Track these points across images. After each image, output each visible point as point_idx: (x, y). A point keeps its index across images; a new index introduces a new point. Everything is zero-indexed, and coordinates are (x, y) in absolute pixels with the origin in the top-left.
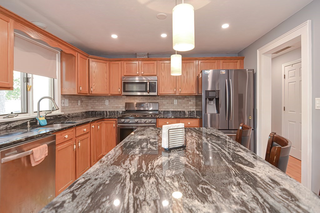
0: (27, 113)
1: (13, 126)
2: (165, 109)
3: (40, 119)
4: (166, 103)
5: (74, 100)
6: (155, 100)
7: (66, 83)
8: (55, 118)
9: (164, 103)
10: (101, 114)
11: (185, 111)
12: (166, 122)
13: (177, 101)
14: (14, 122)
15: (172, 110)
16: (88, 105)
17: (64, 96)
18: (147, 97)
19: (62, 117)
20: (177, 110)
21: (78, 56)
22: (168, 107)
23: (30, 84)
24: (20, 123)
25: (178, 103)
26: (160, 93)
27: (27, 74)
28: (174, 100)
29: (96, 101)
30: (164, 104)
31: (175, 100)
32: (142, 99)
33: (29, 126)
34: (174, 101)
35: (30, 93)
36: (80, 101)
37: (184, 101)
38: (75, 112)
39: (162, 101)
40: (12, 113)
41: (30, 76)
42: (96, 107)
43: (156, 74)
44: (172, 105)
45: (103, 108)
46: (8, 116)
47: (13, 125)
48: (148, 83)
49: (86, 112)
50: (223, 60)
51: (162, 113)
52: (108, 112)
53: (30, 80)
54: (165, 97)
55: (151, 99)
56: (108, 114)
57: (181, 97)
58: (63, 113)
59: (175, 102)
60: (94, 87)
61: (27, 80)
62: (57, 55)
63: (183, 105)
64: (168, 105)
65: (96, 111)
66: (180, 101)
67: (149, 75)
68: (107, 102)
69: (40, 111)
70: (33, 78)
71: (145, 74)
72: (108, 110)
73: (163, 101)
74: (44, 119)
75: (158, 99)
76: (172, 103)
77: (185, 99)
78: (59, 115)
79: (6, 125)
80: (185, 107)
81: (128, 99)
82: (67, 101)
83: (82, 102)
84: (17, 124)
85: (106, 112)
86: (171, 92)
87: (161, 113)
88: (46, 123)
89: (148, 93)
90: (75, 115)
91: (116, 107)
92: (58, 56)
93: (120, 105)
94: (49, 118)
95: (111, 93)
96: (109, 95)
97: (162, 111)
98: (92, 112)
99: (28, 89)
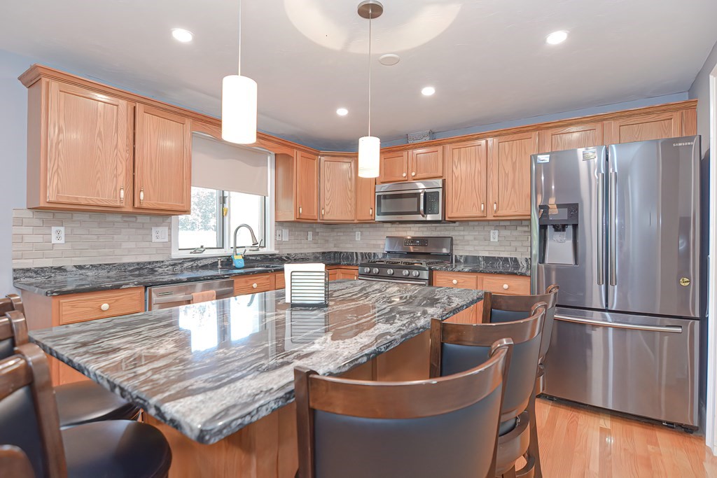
0: (223, 248)
1: (200, 265)
2: (470, 251)
3: (236, 258)
4: (472, 238)
5: (301, 231)
6: (447, 230)
7: (282, 203)
8: (264, 259)
9: (467, 238)
10: (348, 258)
11: (518, 257)
12: (451, 278)
13: (499, 233)
14: (202, 259)
15: (486, 254)
16: (328, 241)
17: (280, 224)
18: (430, 225)
19: (276, 258)
20: (496, 255)
21: (297, 155)
22: (476, 248)
23: (226, 206)
24: (209, 262)
25: (500, 239)
26: (450, 216)
27: (223, 192)
28: (489, 232)
29: (342, 234)
30: (468, 241)
31: (492, 231)
32: (421, 229)
33: (219, 266)
34: (492, 234)
35: (226, 219)
36: (311, 233)
37: (515, 233)
38: (302, 252)
39: (462, 233)
40: (202, 247)
41: (226, 194)
42: (341, 245)
43: (441, 175)
44: (487, 243)
45: (351, 246)
46: (195, 250)
47: (201, 263)
48: (422, 195)
49: (324, 253)
50: (621, 121)
51: (462, 261)
52: (359, 255)
53: (227, 199)
54: (470, 223)
55: (438, 229)
56: (360, 258)
57: (508, 223)
58: (277, 252)
59: (494, 235)
60: (327, 209)
61: (223, 200)
62: (269, 158)
63: (513, 244)
64: (476, 242)
65: (341, 253)
66: (506, 233)
67: (425, 177)
68: (358, 236)
69: (237, 246)
70: (230, 197)
71: (419, 176)
72: (359, 251)
73: (466, 233)
74: (240, 257)
75: (454, 230)
76: (487, 239)
77: (519, 228)
78: (271, 255)
79: (191, 263)
80: (518, 250)
81: (394, 229)
82: (285, 232)
83: (315, 234)
84: (205, 262)
85: (356, 253)
86: (474, 212)
87: (460, 261)
88: (243, 265)
89: (423, 216)
90: (300, 256)
91: (374, 244)
92: (270, 160)
93: (380, 242)
94: (253, 258)
95: (359, 218)
96: (355, 222)
97: (461, 256)
98: (336, 252)
99: (224, 213)
